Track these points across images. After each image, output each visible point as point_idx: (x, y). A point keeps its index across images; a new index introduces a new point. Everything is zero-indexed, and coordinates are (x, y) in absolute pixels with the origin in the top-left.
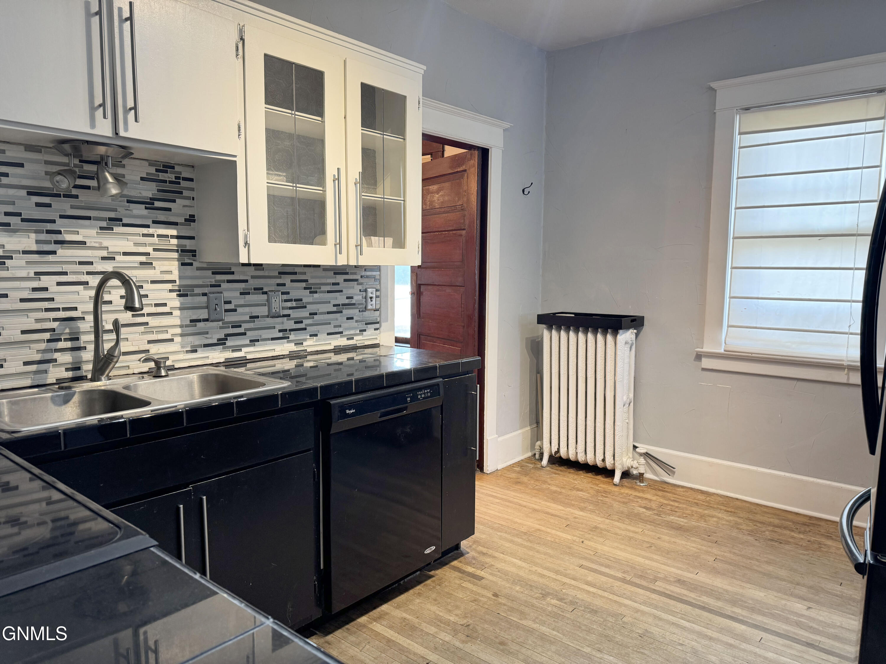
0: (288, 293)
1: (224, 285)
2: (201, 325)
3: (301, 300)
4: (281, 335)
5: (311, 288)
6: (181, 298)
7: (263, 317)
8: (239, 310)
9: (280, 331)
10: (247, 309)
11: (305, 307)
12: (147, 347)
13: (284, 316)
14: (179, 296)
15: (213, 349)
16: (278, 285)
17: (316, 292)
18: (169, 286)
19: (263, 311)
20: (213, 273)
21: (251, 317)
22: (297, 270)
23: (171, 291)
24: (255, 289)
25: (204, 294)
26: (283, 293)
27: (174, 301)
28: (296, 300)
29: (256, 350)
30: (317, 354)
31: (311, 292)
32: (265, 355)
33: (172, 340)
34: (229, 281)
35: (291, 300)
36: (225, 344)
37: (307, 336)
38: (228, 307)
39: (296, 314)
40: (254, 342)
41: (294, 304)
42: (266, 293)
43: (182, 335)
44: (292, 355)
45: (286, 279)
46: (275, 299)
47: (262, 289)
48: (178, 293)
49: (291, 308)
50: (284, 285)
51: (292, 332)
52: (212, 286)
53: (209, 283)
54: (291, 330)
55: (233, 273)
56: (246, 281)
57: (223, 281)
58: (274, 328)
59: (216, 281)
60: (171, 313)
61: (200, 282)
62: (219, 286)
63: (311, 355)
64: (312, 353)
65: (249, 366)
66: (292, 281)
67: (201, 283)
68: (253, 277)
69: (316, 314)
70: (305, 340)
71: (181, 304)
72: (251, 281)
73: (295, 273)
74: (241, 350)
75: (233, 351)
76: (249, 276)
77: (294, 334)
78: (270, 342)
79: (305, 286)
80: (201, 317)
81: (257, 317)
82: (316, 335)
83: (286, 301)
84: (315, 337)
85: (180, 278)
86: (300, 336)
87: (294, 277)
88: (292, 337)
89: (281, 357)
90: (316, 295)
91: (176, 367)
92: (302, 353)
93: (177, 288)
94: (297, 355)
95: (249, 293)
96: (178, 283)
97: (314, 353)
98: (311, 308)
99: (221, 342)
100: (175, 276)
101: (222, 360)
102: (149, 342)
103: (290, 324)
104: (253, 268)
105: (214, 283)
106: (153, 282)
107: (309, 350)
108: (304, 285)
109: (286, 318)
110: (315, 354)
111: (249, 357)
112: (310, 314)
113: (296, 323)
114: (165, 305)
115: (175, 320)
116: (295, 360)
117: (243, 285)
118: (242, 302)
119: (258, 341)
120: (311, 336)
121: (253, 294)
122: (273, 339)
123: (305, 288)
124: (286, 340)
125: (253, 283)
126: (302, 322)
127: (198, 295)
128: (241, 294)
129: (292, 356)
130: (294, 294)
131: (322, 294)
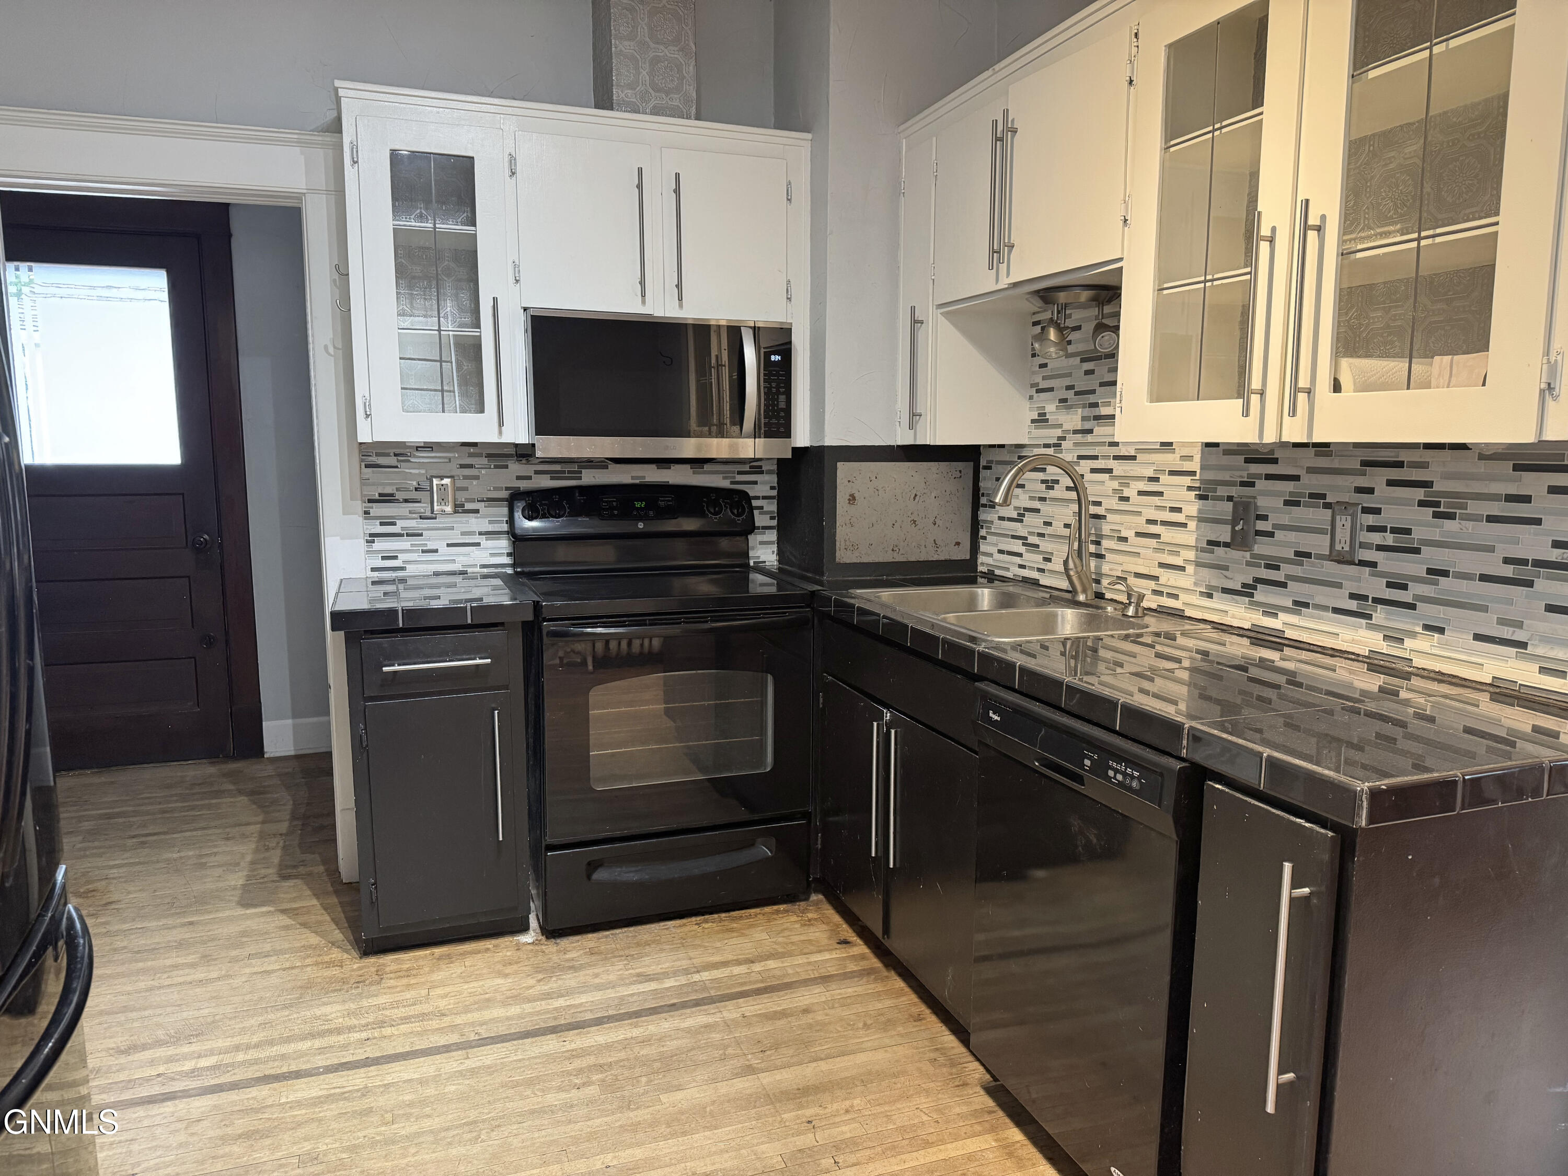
0: (1377, 511)
1: (1261, 484)
2: (1220, 551)
3: (1408, 531)
4: (1353, 605)
5: (1437, 504)
6: (1201, 502)
7: (1320, 557)
8: (1279, 535)
9: (1353, 596)
10: (1292, 536)
11: (1417, 551)
12: (1156, 571)
13: (1362, 563)
14: (1201, 497)
15: (1233, 599)
16: (1360, 490)
17: (1451, 516)
18: (1187, 481)
19: (1320, 544)
20: (1247, 461)
21: (1298, 554)
22: (1404, 456)
23: (1190, 488)
24: (1312, 496)
25: (1230, 498)
26: (1366, 510)
27: (1192, 507)
28: (1394, 531)
29: (1301, 624)
30: (1440, 681)
31: (1436, 515)
32: (1319, 641)
33: (1182, 569)
34: (1269, 477)
35: (1382, 529)
36: (1251, 595)
37: (1418, 625)
38: (1261, 525)
39: (1389, 563)
40: (1300, 605)
41: (1389, 539)
42: (1327, 506)
43: (1198, 564)
44: (1376, 662)
45: (1378, 479)
46: (1343, 522)
47: (1323, 496)
48: (1197, 493)
49: (1380, 548)
50: (1370, 491)
51: (1379, 607)
52: (1243, 484)
53: (1239, 480)
54: (1377, 601)
55: (1275, 461)
56: (1296, 478)
57: (1258, 476)
58: (1339, 586)
59: (1249, 476)
60: (1184, 525)
61: (1225, 476)
62: (1252, 485)
63: (1423, 677)
64: (1426, 673)
65: (1288, 651)
66: (1391, 483)
67: (1228, 478)
68: (1311, 470)
69: (1445, 573)
70: (1413, 635)
71: (1200, 511)
72: (1306, 479)
73: (1399, 465)
74: (1275, 615)
75: (1265, 613)
76: (1302, 467)
77: (1388, 613)
78: (1330, 615)
79: (1422, 498)
80: (1222, 539)
81: (1308, 555)
82: (1441, 631)
83: (1371, 529)
84: (1436, 635)
85: (1203, 468)
86: (1399, 620)
87: (1395, 474)
88: (1380, 615)
89: (1350, 656)
90: (1448, 523)
91: (1187, 614)
92: (1400, 666)
93: (1198, 485)
94: (1387, 664)
95: (1297, 504)
96: (1198, 477)
97: (1432, 675)
98: (1433, 556)
99: (1246, 591)
100: (1195, 465)
101: (1247, 625)
102: (1162, 565)
103: (1376, 587)
104: (1312, 451)
105: (1246, 479)
106: (1172, 473)
107: (1418, 662)
108: (1420, 493)
109: (1368, 569)
110: (1434, 680)
111: (1290, 634)
112: (1430, 571)
113: (1390, 585)
114: (1179, 510)
115: (1189, 537)
116: (1382, 676)
117: (1290, 486)
118: (1285, 520)
119: (1306, 605)
120: (1427, 627)
121: (1307, 505)
122: (1336, 611)
123: (1422, 504)
124: (1364, 621)
125: (1310, 483)
126: (1404, 587)
127: (1220, 498)
128: (1287, 503)
129: (1375, 664)
130: (1391, 516)
131: (1470, 524)
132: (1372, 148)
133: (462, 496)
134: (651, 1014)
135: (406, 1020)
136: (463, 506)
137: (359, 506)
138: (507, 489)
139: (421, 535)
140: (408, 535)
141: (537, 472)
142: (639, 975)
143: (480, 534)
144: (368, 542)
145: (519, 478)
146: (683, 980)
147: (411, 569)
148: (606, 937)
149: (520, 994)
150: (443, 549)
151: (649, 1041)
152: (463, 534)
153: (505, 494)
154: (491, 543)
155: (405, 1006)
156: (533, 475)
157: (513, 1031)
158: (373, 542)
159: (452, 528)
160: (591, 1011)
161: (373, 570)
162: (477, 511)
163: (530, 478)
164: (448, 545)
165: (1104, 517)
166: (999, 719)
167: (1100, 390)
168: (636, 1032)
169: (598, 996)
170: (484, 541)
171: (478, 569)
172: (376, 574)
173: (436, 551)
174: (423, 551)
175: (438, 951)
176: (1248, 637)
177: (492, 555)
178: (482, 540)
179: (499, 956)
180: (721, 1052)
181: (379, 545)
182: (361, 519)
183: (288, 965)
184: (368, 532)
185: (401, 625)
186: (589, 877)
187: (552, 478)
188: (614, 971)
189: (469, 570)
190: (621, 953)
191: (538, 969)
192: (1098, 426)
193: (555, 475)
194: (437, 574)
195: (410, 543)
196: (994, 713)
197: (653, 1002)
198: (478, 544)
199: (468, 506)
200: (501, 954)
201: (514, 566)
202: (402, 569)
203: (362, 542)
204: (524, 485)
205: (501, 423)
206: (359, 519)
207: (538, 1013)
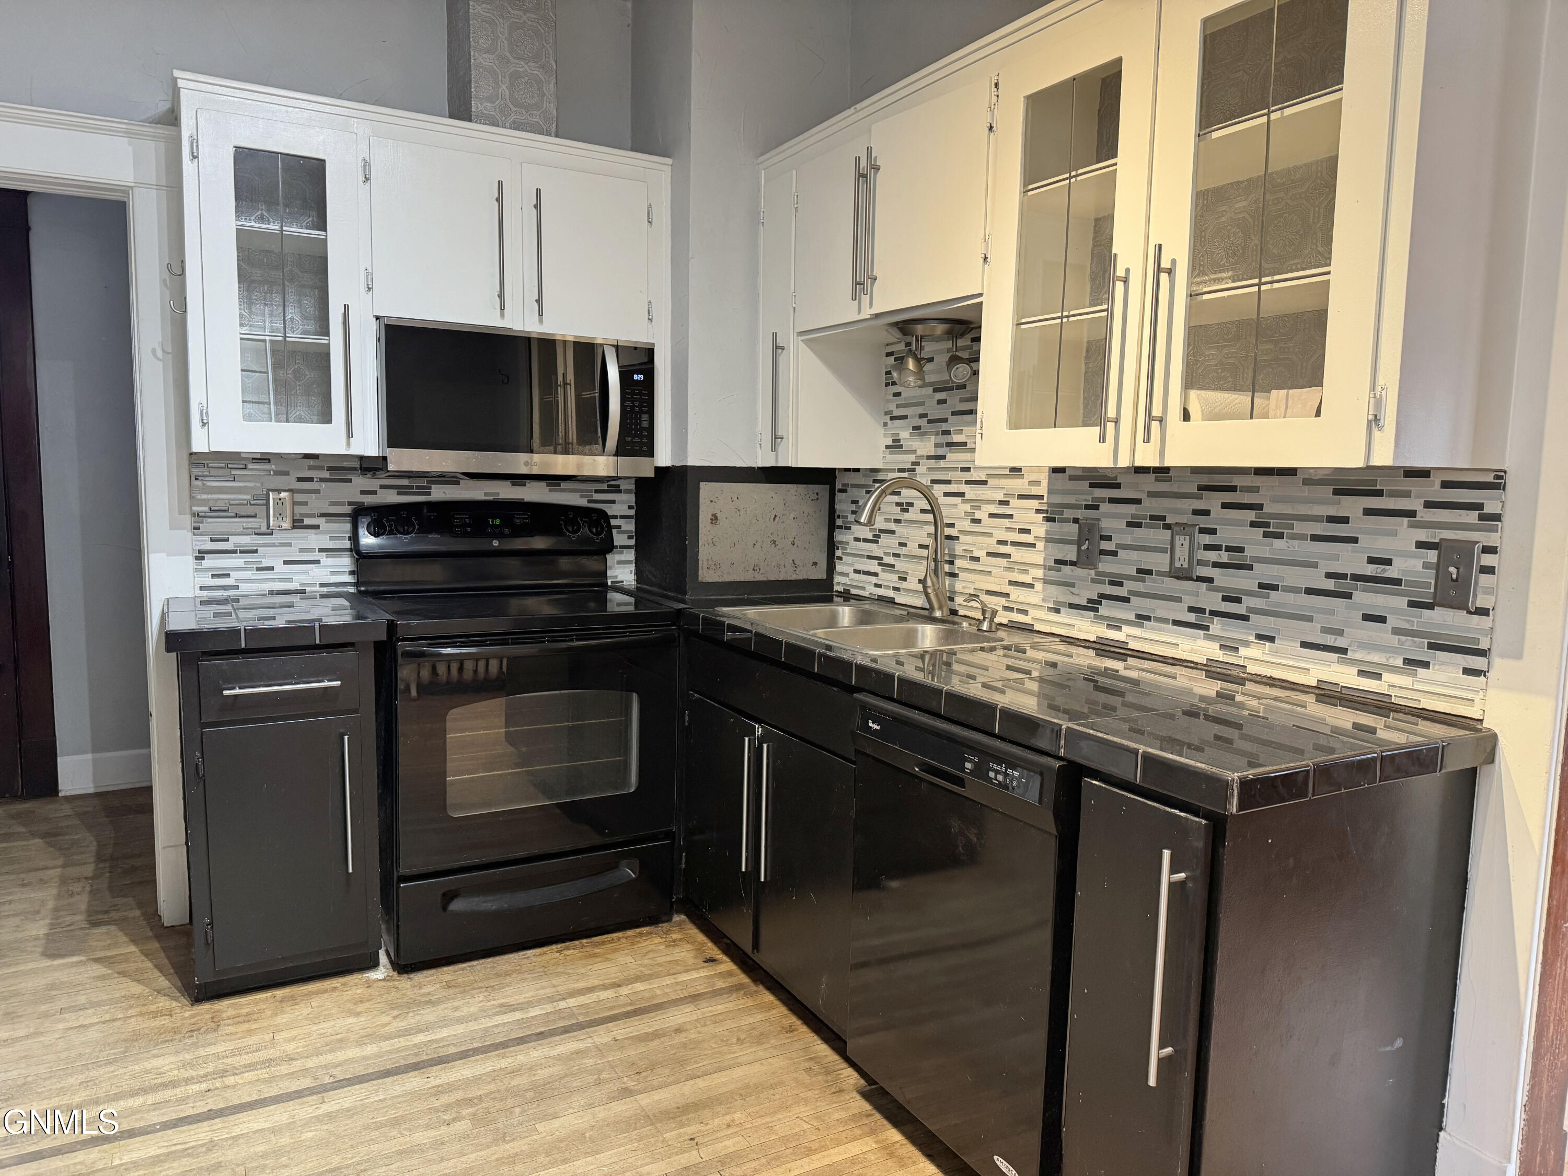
0: (1213, 531)
1: (1105, 507)
2: (1066, 569)
3: (1241, 550)
4: (1191, 618)
5: (1267, 525)
6: (1048, 523)
7: (1161, 574)
8: (1122, 554)
9: (1191, 609)
10: (1134, 555)
11: (1250, 567)
12: (1007, 589)
13: (1200, 579)
14: (1049, 520)
15: (1080, 614)
16: (1196, 512)
17: (1280, 536)
18: (1035, 504)
19: (1160, 562)
20: (1092, 486)
21: (1140, 571)
22: (1237, 481)
23: (1038, 511)
24: (1152, 518)
25: (1076, 521)
26: (1203, 531)
27: (1040, 529)
28: (1229, 549)
29: (1144, 635)
30: (1271, 686)
31: (1266, 535)
32: (1160, 651)
33: (1031, 586)
34: (1112, 501)
35: (1217, 548)
36: (1097, 610)
37: (1251, 634)
38: (1105, 545)
39: (1225, 579)
40: (1142, 618)
41: (1224, 557)
42: (1168, 527)
43: (1046, 582)
44: (1213, 669)
45: (1213, 501)
46: (1182, 541)
47: (1163, 518)
48: (1045, 515)
49: (1216, 565)
50: (1206, 513)
51: (1216, 618)
52: (1088, 507)
53: (1084, 503)
54: (1214, 613)
55: (1118, 486)
56: (1138, 502)
57: (1103, 500)
58: (1178, 600)
59: (1094, 499)
60: (1033, 545)
61: (1071, 500)
62: (1096, 508)
63: (1256, 682)
64: (1258, 679)
65: (1131, 661)
66: (1225, 506)
67: (1074, 502)
68: (1151, 494)
69: (1275, 588)
70: (1246, 644)
71: (1047, 532)
72: (1146, 502)
73: (1233, 489)
74: (1119, 628)
75: (1109, 626)
76: (1143, 491)
77: (1223, 624)
78: (1171, 627)
79: (1254, 519)
80: (1068, 558)
81: (1150, 572)
82: (1271, 639)
83: (1208, 548)
84: (1267, 644)
85: (1050, 492)
86: (1234, 631)
87: (1229, 497)
88: (1217, 627)
89: (1189, 664)
90: (1278, 543)
91: (1036, 628)
92: (1235, 672)
93: (1045, 508)
94: (1224, 671)
95: (1139, 525)
96: (1045, 501)
97: (1264, 680)
98: (1264, 572)
99: (1092, 606)
100: (1042, 490)
101: (1092, 638)
102: (1012, 583)
103: (1213, 601)
104: (1152, 476)
105: (1090, 503)
106: (1021, 497)
107: (1252, 668)
108: (1251, 515)
109: (1205, 584)
110: (1266, 684)
111: (1133, 645)
112: (1261, 586)
113: (1225, 599)
114: (1028, 531)
115: (1037, 556)
116: (1219, 682)
117: (1131, 509)
118: (1128, 540)
119: (1148, 618)
120: (1260, 637)
121: (1148, 526)
122: (1177, 623)
123: (1253, 524)
124: (1202, 632)
125: (1151, 506)
126: (1238, 600)
127: (1066, 521)
128: (1129, 525)
129: (1212, 670)
130: (1226, 536)
131: (1296, 543)
132: (1205, 202)
133: (299, 510)
134: (518, 1044)
135: (251, 1067)
136: (302, 521)
137: (187, 520)
138: (350, 504)
139: (256, 551)
140: (241, 552)
141: (382, 487)
142: (502, 1006)
143: (321, 550)
144: (197, 558)
145: (363, 492)
146: (549, 1008)
147: (245, 588)
148: (463, 969)
149: (375, 1033)
150: (279, 567)
151: (519, 1070)
152: (302, 550)
153: (348, 509)
154: (331, 561)
155: (248, 1053)
156: (378, 490)
157: (371, 1071)
158: (203, 558)
159: (289, 545)
160: (455, 1045)
161: (201, 588)
162: (317, 527)
163: (375, 492)
164: (286, 563)
165: (957, 538)
166: (878, 728)
167: (952, 419)
168: (504, 1063)
169: (460, 1029)
170: (325, 559)
171: (317, 588)
172: (205, 593)
173: (272, 569)
174: (258, 569)
175: (280, 993)
176: (1094, 649)
177: (333, 573)
178: (322, 557)
179: (348, 995)
180: (596, 1077)
181: (209, 562)
182: (190, 534)
183: (107, 1017)
184: (197, 548)
185: (243, 646)
186: (445, 908)
187: (399, 493)
188: (473, 1004)
189: (308, 589)
190: (481, 985)
191: (392, 1006)
192: (951, 452)
193: (401, 490)
194: (272, 593)
195: (243, 560)
196: (874, 723)
197: (520, 1031)
198: (318, 562)
199: (307, 521)
200: (350, 992)
201: (356, 584)
202: (237, 587)
203: (190, 559)
204: (368, 500)
205: (349, 434)
206: (187, 535)
207: (398, 1050)
